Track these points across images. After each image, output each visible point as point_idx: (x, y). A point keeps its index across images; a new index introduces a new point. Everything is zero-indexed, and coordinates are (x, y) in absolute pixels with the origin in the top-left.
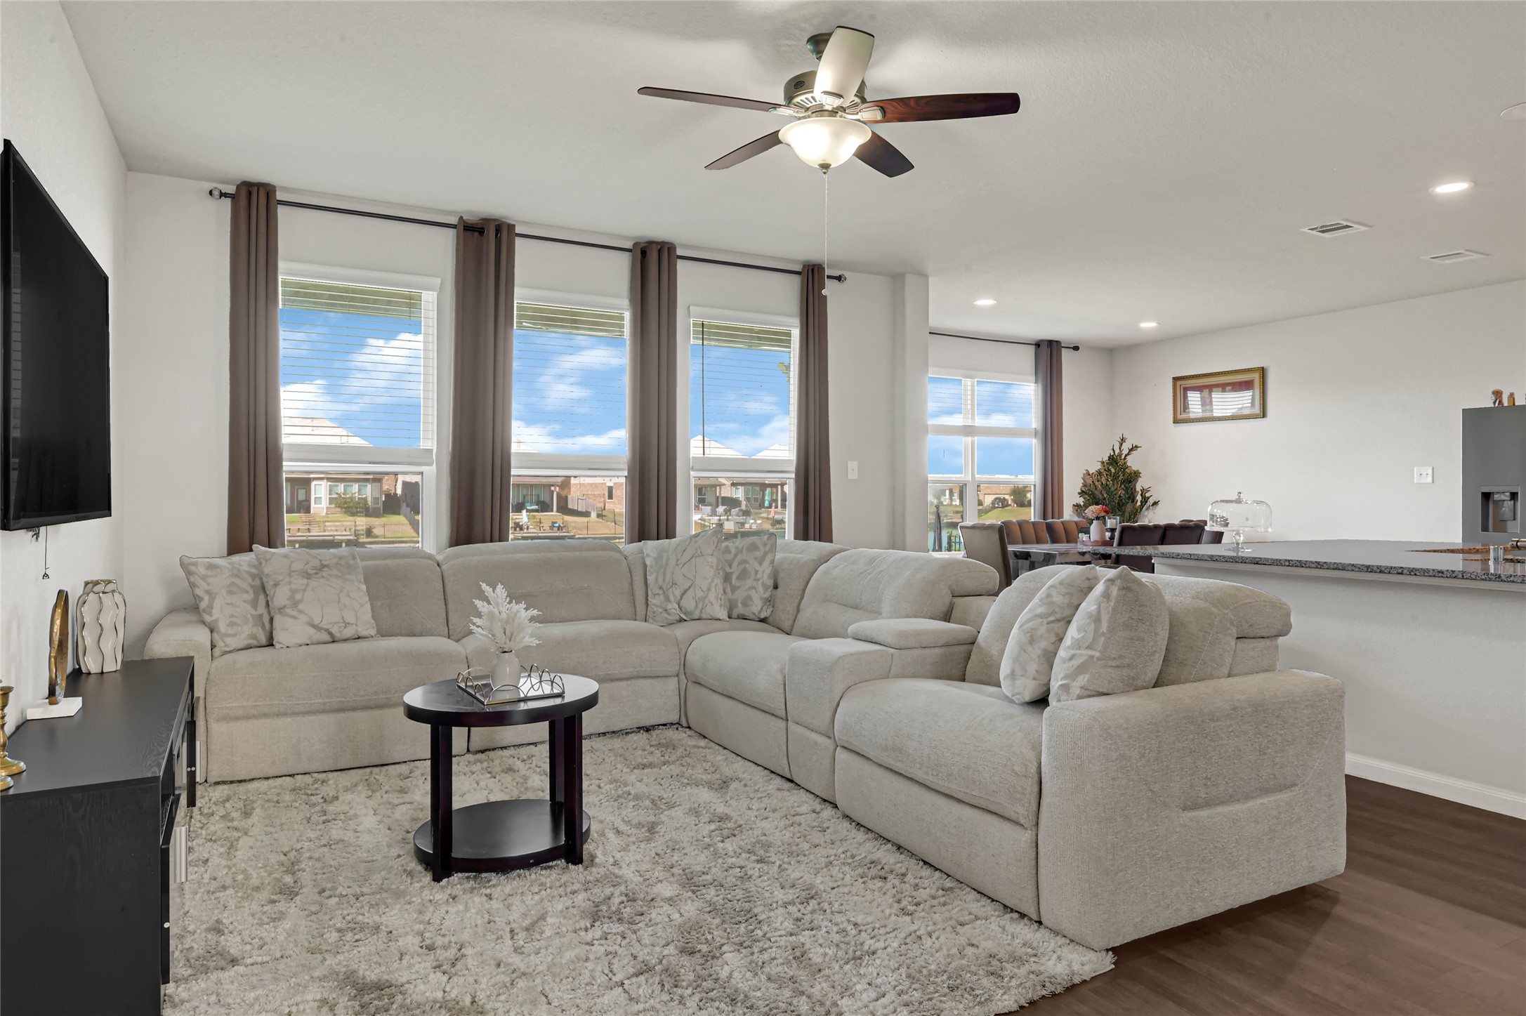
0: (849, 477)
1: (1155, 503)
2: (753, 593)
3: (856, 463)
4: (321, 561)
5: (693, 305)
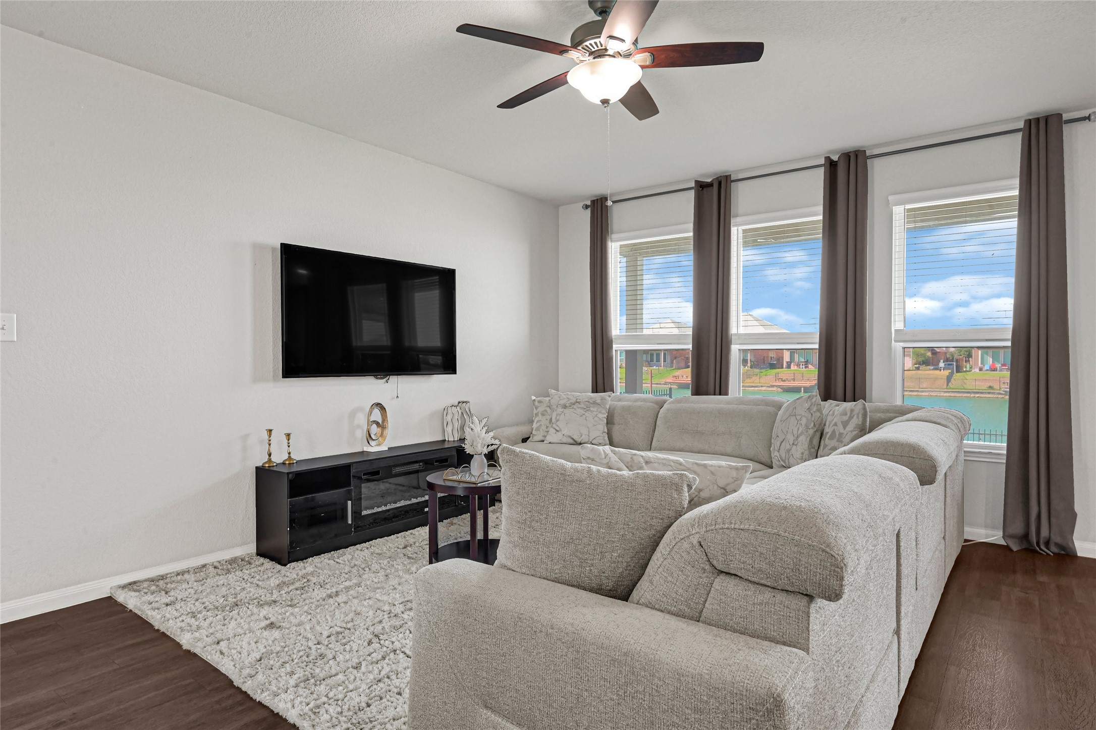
4: (577, 399)
5: (891, 195)
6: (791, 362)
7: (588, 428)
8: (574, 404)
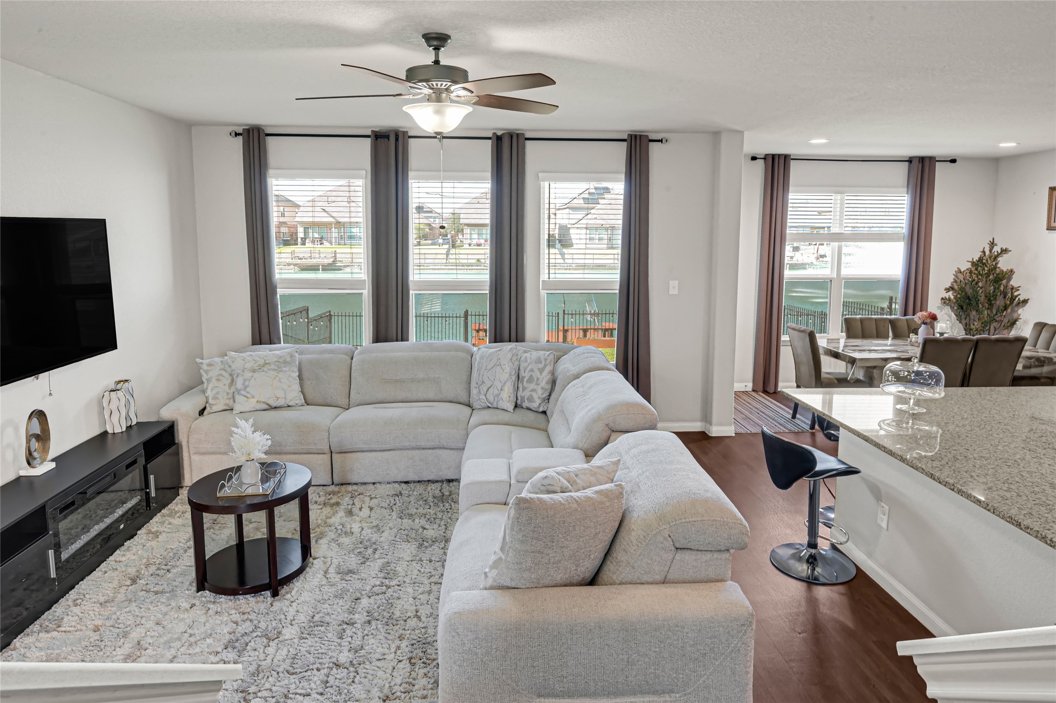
0: (670, 293)
1: (1025, 302)
2: (534, 394)
3: (677, 282)
4: (265, 360)
5: (540, 172)
6: (305, 239)
7: (284, 390)
8: (263, 366)
